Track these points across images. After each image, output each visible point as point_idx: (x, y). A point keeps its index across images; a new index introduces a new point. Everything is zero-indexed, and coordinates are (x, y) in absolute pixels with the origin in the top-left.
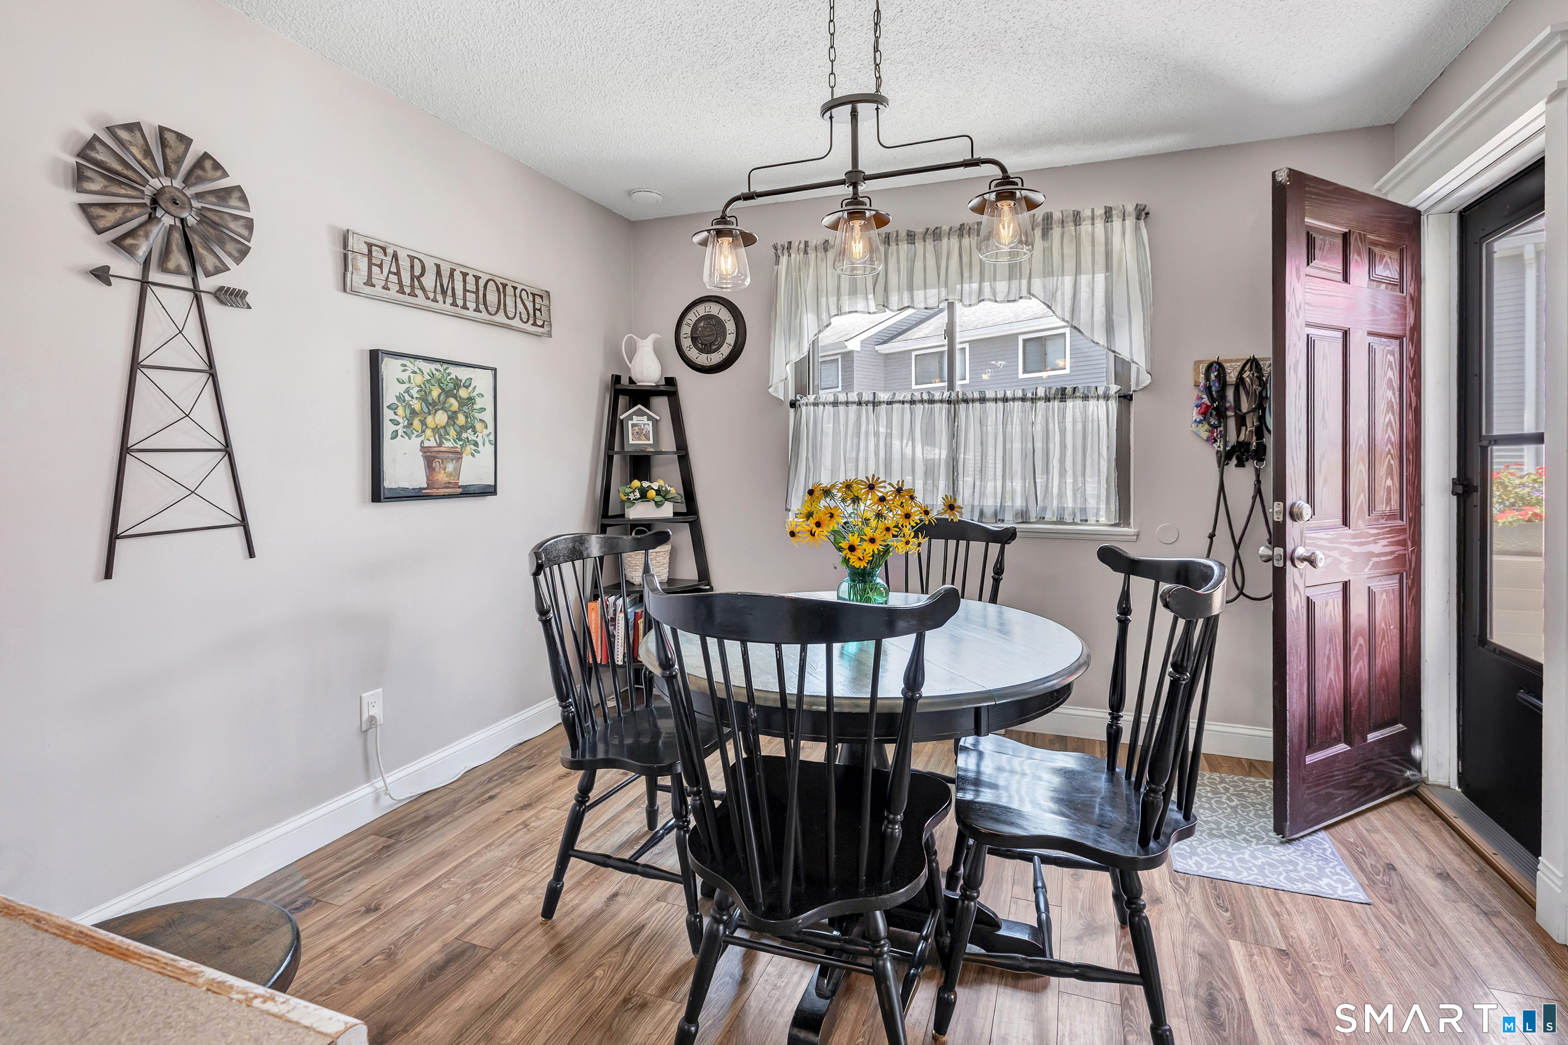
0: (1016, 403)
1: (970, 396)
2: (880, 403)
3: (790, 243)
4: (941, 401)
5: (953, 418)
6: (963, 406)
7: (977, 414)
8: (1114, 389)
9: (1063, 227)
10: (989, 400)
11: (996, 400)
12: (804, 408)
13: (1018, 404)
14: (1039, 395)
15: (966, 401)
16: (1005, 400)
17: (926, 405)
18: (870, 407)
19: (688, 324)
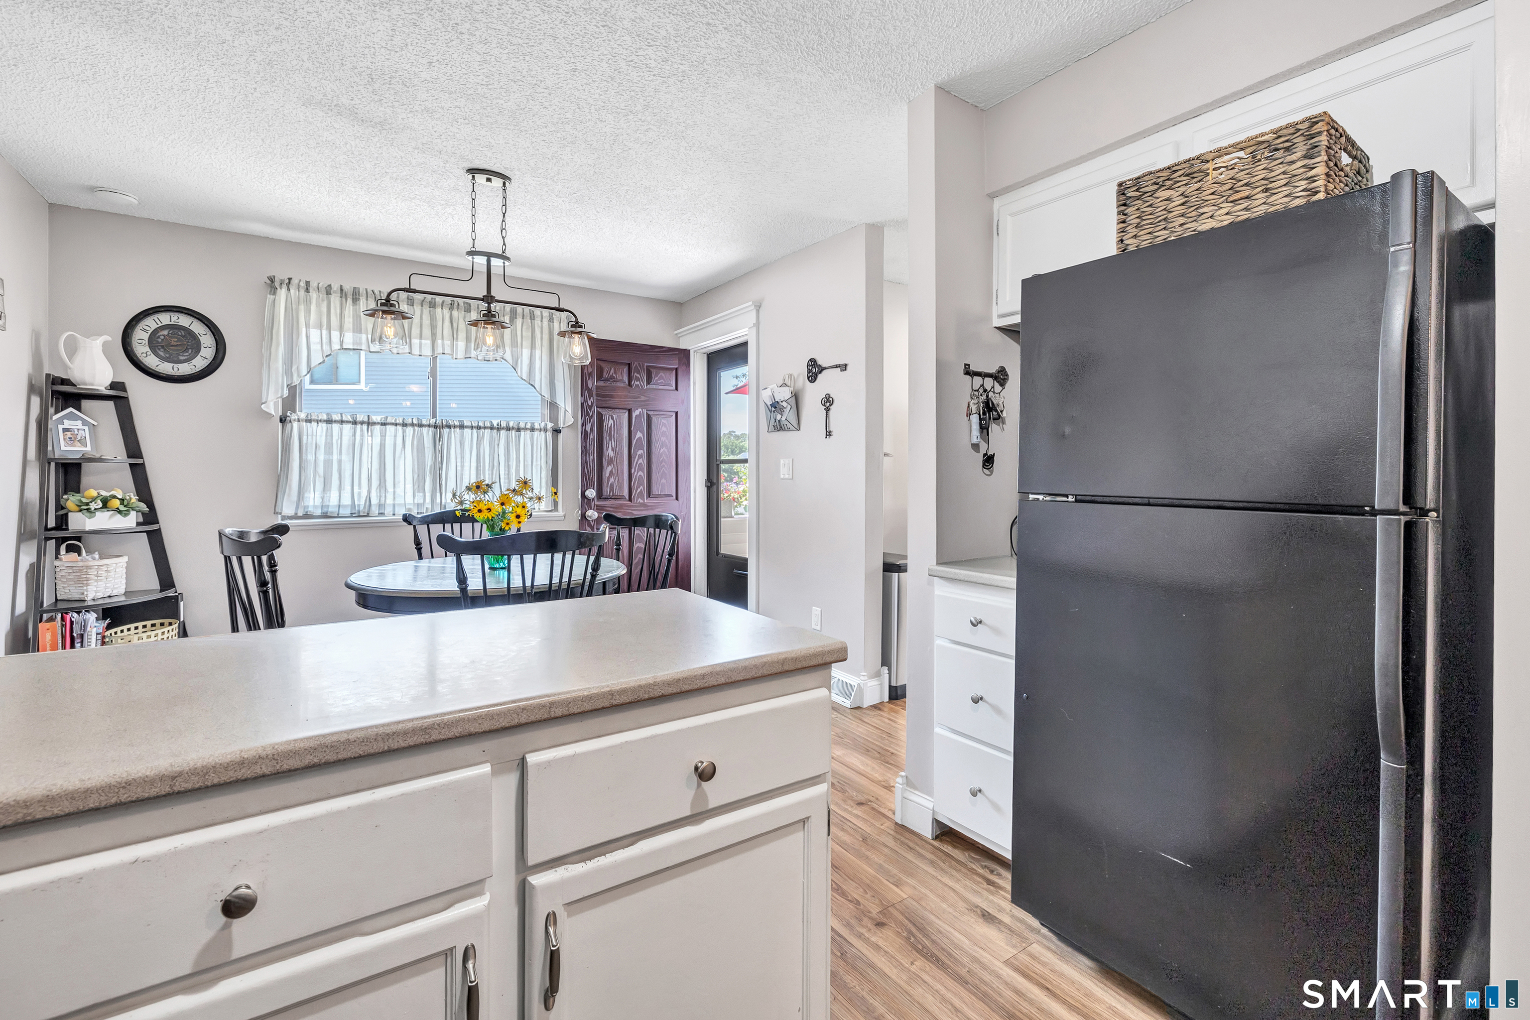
0: (486, 431)
1: (451, 423)
2: (374, 423)
3: (290, 279)
4: (429, 426)
5: (437, 440)
6: (446, 430)
7: (458, 436)
8: (550, 425)
9: (523, 318)
10: (467, 427)
11: (472, 427)
12: (295, 425)
13: (487, 431)
14: (502, 426)
15: (449, 427)
16: (479, 428)
17: (416, 428)
18: (365, 427)
19: (145, 331)
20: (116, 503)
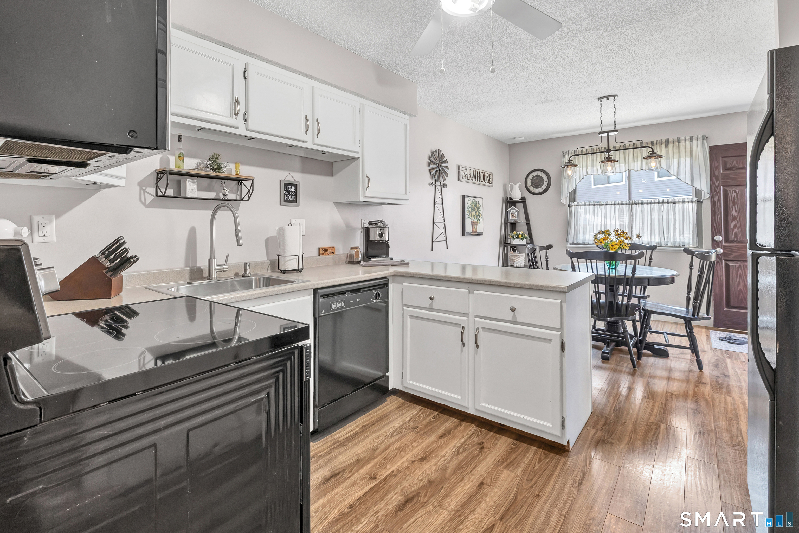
0: (656, 204)
1: (637, 202)
2: (602, 205)
3: (569, 151)
4: (626, 204)
5: (631, 210)
6: (634, 206)
7: (640, 208)
8: (695, 199)
9: (673, 143)
10: (645, 203)
11: (648, 203)
12: (573, 207)
13: (657, 205)
14: (665, 201)
15: (636, 204)
16: (651, 203)
17: (620, 205)
18: (598, 206)
19: (530, 179)
20: (520, 236)
